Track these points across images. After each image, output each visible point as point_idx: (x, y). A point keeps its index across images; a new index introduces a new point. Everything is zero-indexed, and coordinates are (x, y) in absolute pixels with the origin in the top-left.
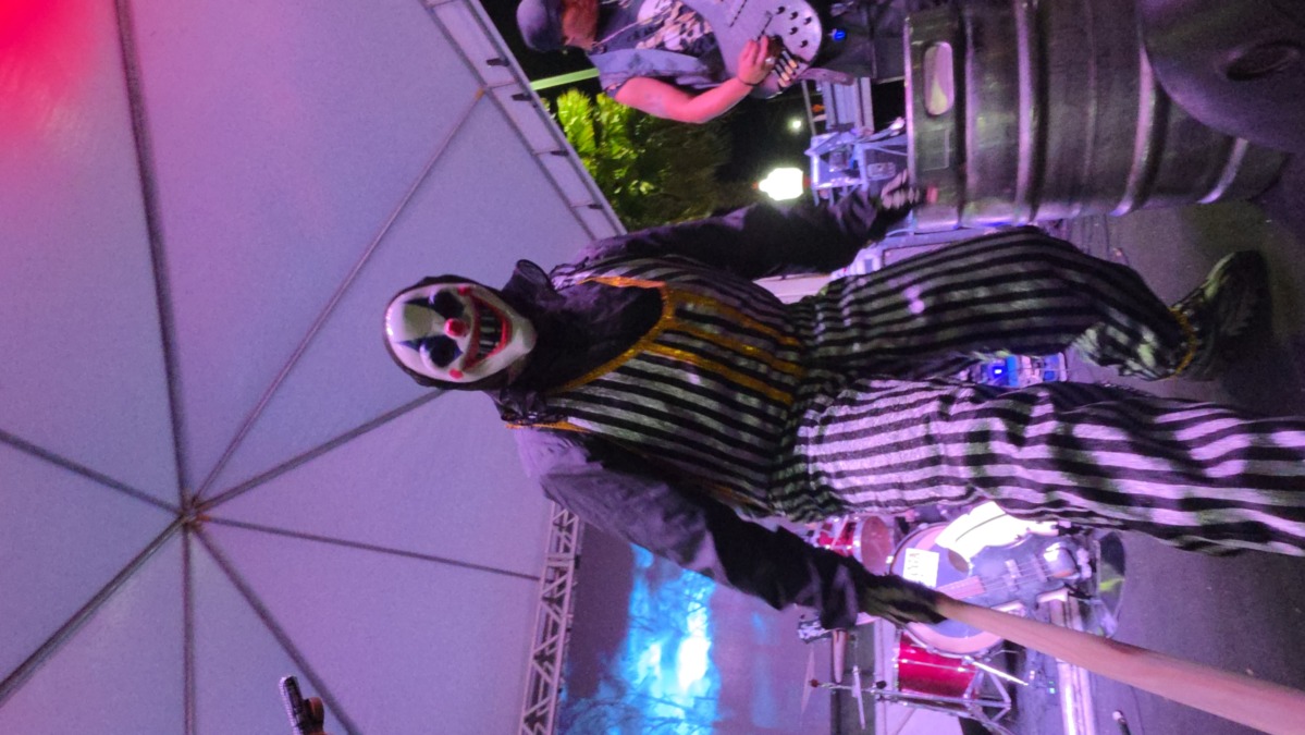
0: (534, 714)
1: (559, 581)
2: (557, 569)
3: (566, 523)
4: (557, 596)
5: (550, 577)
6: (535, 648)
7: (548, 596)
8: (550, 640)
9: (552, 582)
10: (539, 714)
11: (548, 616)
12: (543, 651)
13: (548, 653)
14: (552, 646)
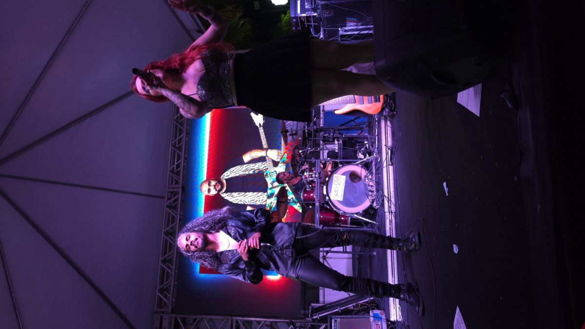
0: (166, 258)
1: (173, 199)
2: (172, 192)
3: (175, 171)
4: (173, 205)
5: (169, 197)
6: (164, 229)
7: (169, 205)
8: (171, 226)
9: (170, 199)
10: (167, 259)
11: (169, 213)
12: (168, 231)
13: (170, 231)
14: (172, 228)
